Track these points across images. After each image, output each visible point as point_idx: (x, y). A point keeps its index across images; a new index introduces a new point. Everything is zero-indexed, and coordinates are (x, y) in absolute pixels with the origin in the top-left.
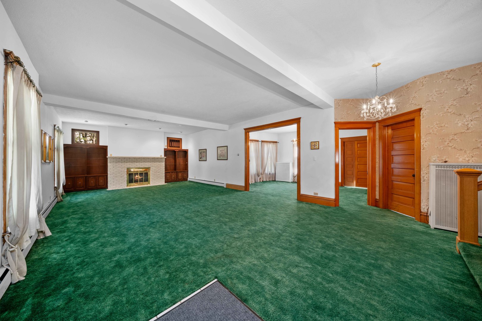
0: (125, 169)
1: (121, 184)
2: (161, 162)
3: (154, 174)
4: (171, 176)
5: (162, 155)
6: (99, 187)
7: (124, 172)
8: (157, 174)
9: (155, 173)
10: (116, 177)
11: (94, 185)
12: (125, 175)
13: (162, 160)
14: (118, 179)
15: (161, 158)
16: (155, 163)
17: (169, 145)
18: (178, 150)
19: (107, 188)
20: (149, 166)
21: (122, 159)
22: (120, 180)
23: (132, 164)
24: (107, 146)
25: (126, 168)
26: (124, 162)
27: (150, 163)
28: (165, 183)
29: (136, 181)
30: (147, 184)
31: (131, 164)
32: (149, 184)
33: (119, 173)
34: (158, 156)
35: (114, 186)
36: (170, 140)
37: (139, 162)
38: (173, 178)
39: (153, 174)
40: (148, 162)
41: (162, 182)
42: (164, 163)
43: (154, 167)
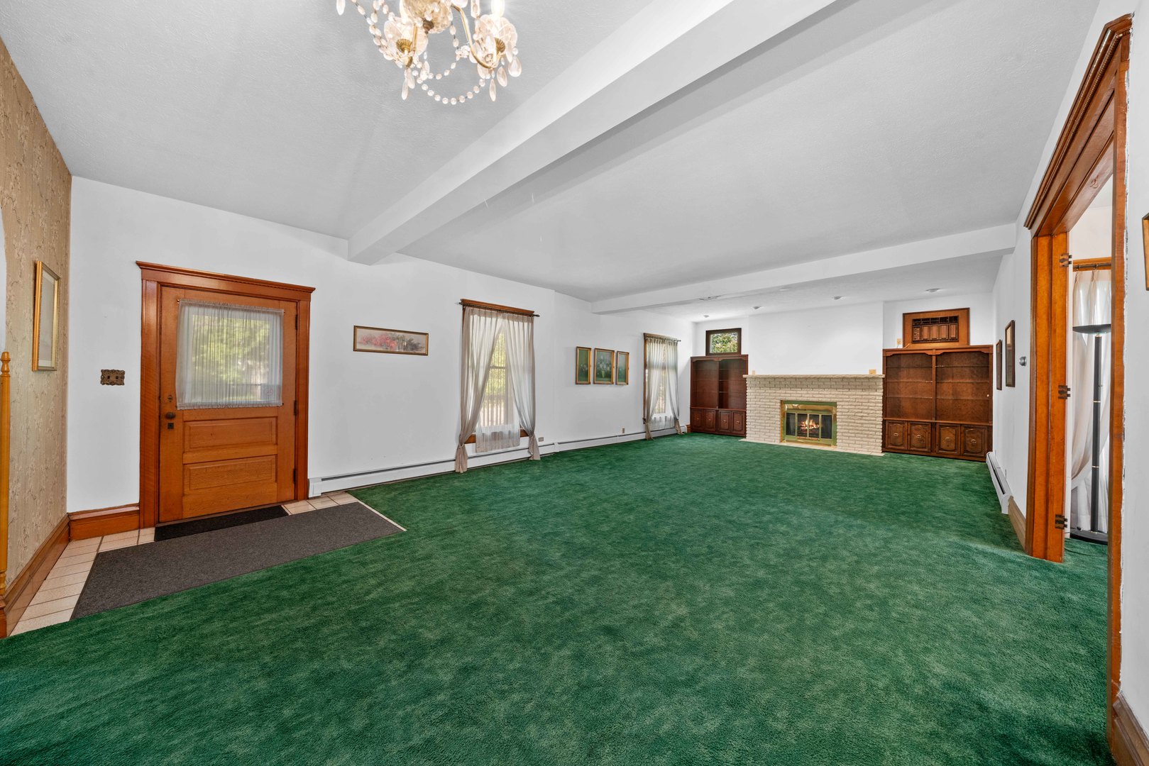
0: (776, 402)
1: (769, 434)
2: (869, 388)
3: (846, 422)
4: (910, 435)
5: (875, 371)
6: (734, 432)
7: (775, 408)
8: (856, 421)
9: (850, 419)
10: (760, 417)
11: (727, 428)
12: (777, 416)
13: (870, 384)
14: (763, 422)
15: (873, 378)
16: (850, 393)
17: (909, 338)
18: (940, 352)
19: (745, 437)
20: (833, 400)
21: (771, 380)
22: (767, 425)
23: (791, 392)
24: (748, 355)
25: (779, 401)
26: (775, 387)
27: (834, 392)
28: (883, 452)
29: (802, 433)
30: (830, 445)
31: (789, 392)
32: (835, 444)
33: (765, 410)
34: (864, 372)
35: (756, 436)
36: (914, 320)
37: (807, 388)
38: (914, 442)
39: (843, 422)
40: (831, 388)
41: (873, 448)
42: (880, 393)
43: (847, 403)
